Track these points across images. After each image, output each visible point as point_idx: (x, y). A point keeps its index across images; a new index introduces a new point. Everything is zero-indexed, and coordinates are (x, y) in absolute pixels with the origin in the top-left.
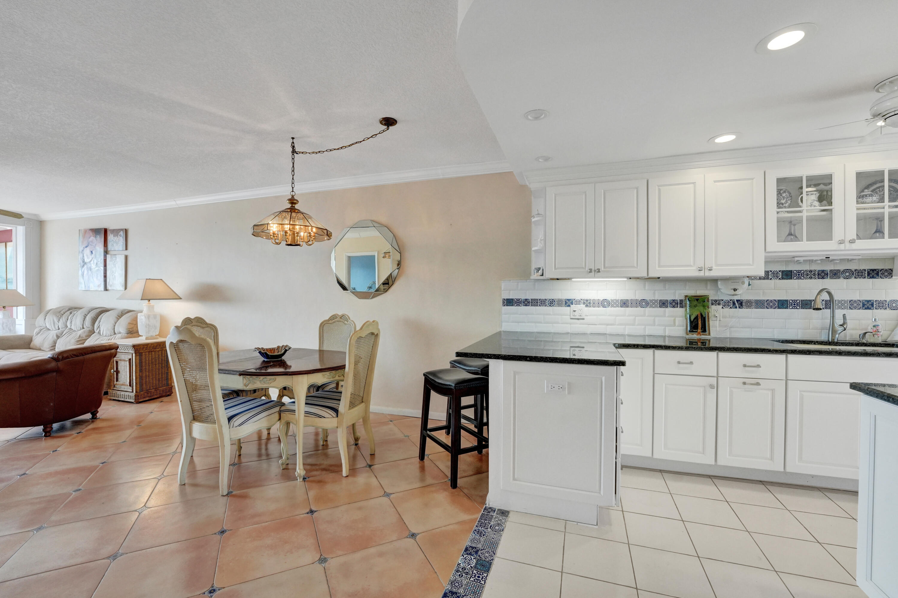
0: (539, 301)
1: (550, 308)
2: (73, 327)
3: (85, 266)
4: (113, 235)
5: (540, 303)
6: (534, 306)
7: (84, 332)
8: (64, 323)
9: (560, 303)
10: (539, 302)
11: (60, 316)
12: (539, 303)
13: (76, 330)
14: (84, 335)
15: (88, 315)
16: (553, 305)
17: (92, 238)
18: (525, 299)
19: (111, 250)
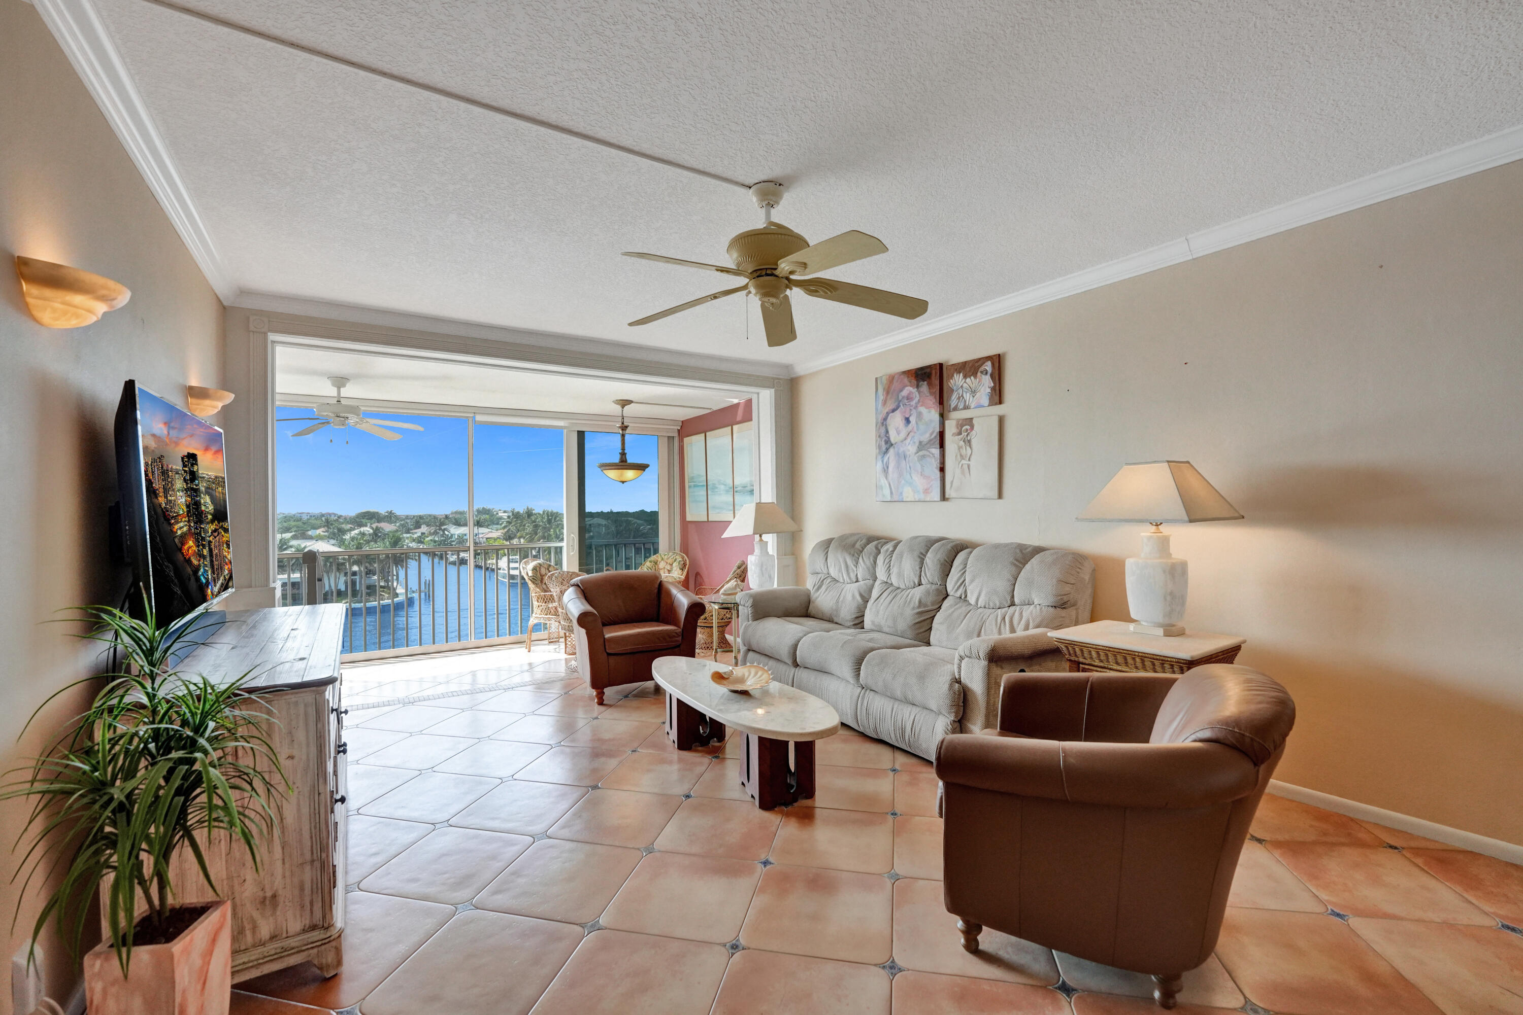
2: (894, 580)
3: (891, 450)
4: (961, 374)
7: (928, 592)
8: (868, 568)
11: (858, 554)
13: (902, 586)
14: (929, 600)
15: (929, 555)
17: (909, 390)
19: (955, 409)
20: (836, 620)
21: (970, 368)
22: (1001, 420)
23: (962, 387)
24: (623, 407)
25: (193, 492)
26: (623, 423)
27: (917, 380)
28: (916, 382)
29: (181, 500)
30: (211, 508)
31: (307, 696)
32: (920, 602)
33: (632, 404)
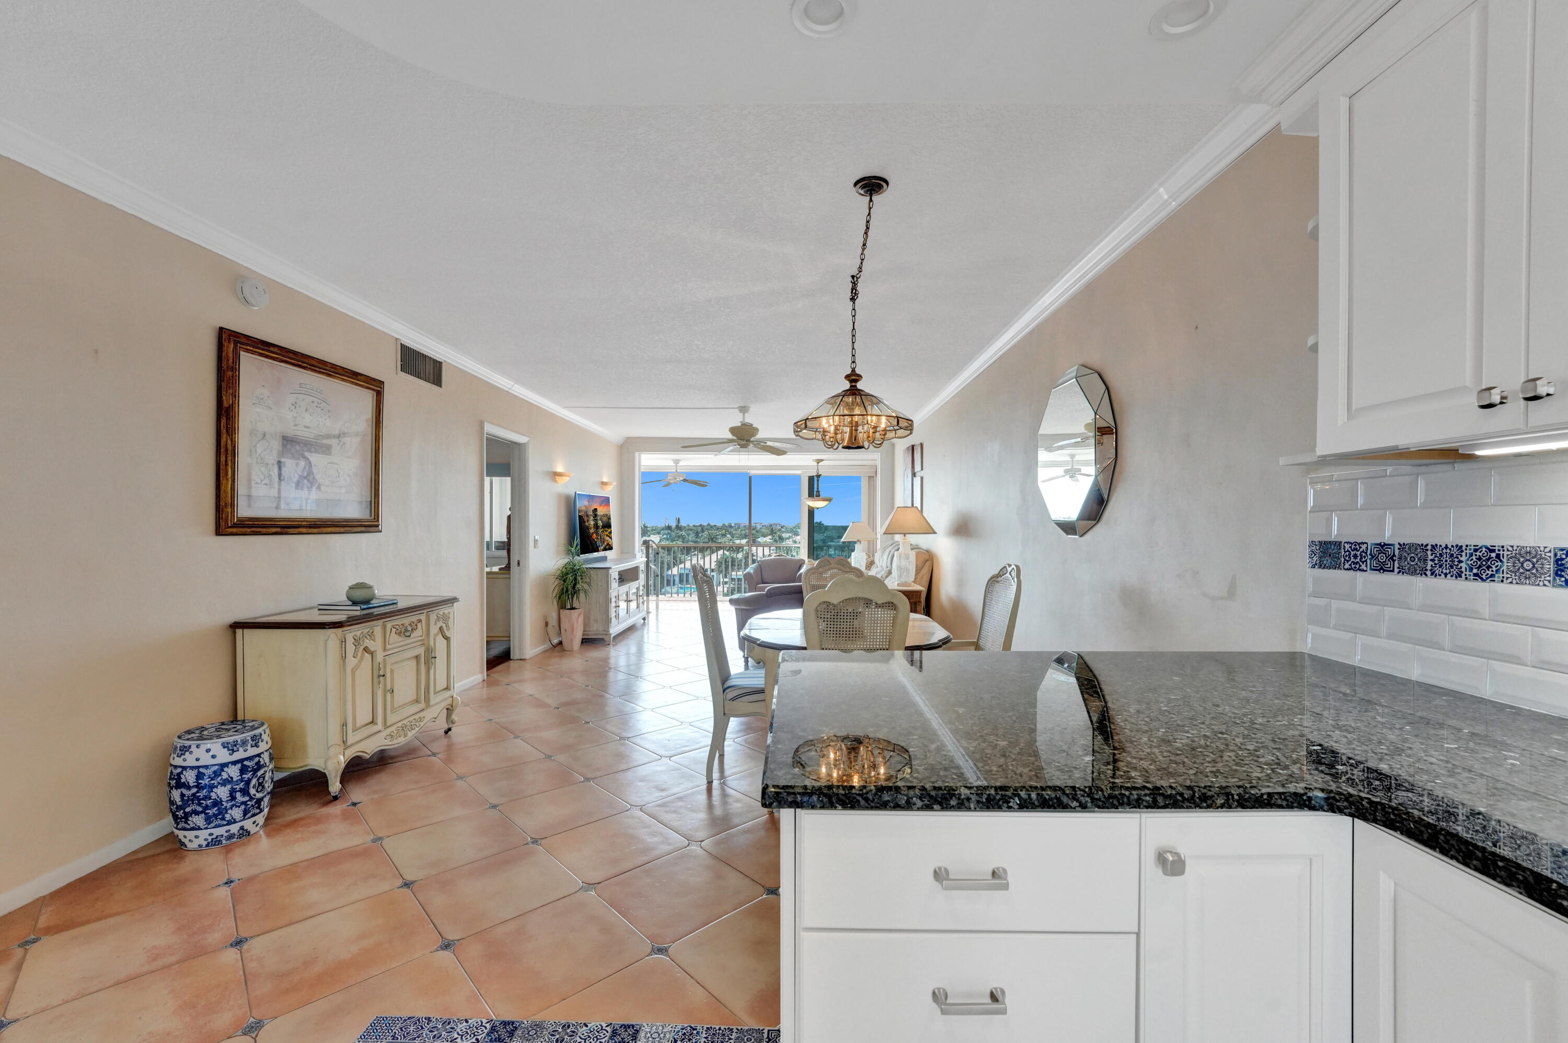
0: (1429, 553)
1: (1479, 585)
3: (906, 494)
4: (916, 452)
5: (1432, 560)
6: (1413, 573)
9: (1528, 565)
10: (1430, 557)
12: (1430, 563)
16: (1492, 576)
17: (908, 458)
18: (1380, 544)
24: (818, 463)
25: (595, 520)
26: (818, 473)
29: (592, 523)
30: (601, 524)
31: (604, 571)
33: (824, 461)
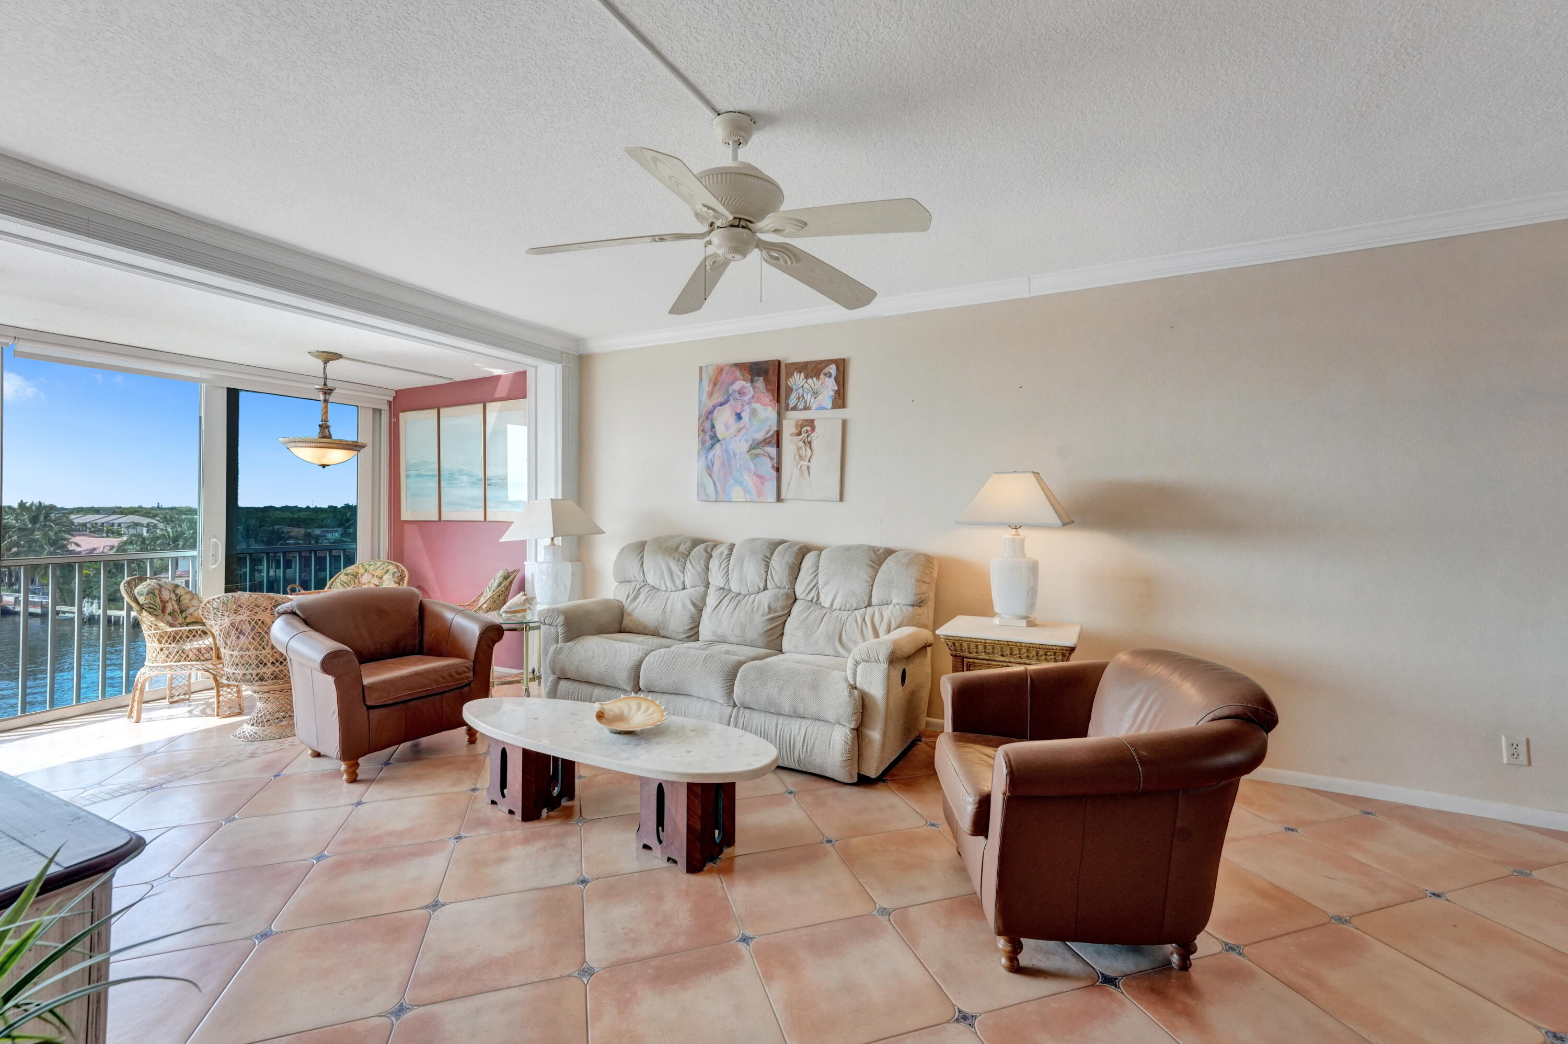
2: (735, 587)
3: (718, 446)
4: (802, 374)
7: (776, 597)
8: (699, 574)
11: (683, 558)
13: (745, 592)
14: (779, 605)
15: (774, 557)
17: (741, 384)
19: (795, 408)
20: (662, 633)
21: (813, 369)
22: (844, 423)
23: (802, 387)
24: (326, 362)
26: (325, 384)
27: (751, 375)
28: (750, 377)
32: (769, 607)
33: (341, 360)
